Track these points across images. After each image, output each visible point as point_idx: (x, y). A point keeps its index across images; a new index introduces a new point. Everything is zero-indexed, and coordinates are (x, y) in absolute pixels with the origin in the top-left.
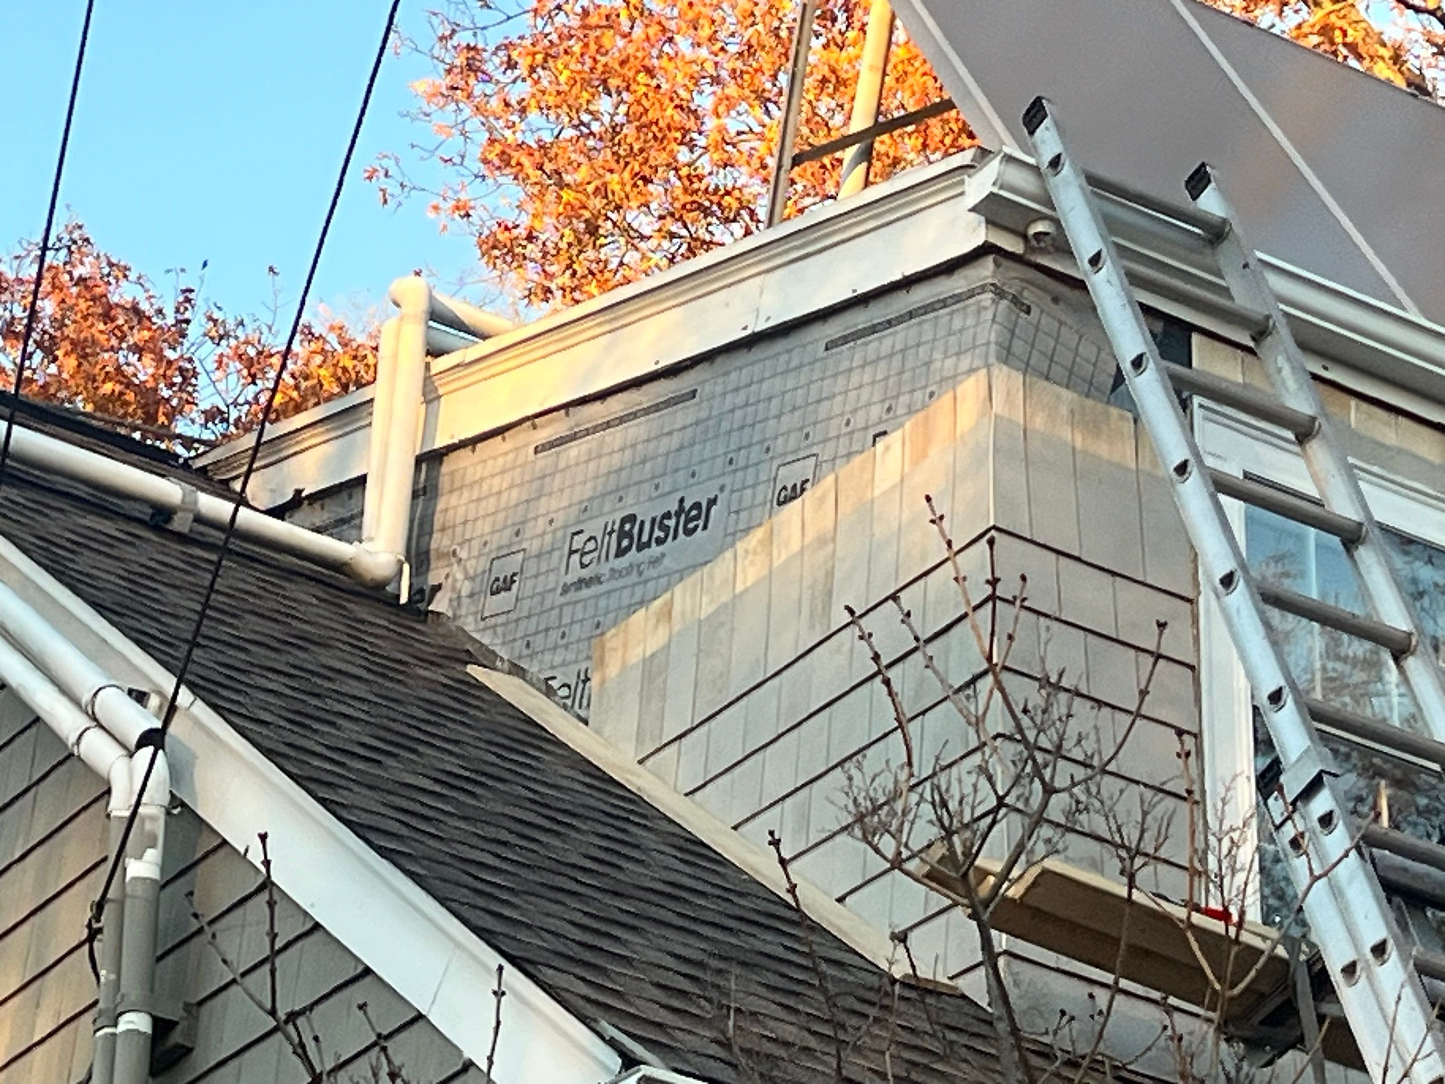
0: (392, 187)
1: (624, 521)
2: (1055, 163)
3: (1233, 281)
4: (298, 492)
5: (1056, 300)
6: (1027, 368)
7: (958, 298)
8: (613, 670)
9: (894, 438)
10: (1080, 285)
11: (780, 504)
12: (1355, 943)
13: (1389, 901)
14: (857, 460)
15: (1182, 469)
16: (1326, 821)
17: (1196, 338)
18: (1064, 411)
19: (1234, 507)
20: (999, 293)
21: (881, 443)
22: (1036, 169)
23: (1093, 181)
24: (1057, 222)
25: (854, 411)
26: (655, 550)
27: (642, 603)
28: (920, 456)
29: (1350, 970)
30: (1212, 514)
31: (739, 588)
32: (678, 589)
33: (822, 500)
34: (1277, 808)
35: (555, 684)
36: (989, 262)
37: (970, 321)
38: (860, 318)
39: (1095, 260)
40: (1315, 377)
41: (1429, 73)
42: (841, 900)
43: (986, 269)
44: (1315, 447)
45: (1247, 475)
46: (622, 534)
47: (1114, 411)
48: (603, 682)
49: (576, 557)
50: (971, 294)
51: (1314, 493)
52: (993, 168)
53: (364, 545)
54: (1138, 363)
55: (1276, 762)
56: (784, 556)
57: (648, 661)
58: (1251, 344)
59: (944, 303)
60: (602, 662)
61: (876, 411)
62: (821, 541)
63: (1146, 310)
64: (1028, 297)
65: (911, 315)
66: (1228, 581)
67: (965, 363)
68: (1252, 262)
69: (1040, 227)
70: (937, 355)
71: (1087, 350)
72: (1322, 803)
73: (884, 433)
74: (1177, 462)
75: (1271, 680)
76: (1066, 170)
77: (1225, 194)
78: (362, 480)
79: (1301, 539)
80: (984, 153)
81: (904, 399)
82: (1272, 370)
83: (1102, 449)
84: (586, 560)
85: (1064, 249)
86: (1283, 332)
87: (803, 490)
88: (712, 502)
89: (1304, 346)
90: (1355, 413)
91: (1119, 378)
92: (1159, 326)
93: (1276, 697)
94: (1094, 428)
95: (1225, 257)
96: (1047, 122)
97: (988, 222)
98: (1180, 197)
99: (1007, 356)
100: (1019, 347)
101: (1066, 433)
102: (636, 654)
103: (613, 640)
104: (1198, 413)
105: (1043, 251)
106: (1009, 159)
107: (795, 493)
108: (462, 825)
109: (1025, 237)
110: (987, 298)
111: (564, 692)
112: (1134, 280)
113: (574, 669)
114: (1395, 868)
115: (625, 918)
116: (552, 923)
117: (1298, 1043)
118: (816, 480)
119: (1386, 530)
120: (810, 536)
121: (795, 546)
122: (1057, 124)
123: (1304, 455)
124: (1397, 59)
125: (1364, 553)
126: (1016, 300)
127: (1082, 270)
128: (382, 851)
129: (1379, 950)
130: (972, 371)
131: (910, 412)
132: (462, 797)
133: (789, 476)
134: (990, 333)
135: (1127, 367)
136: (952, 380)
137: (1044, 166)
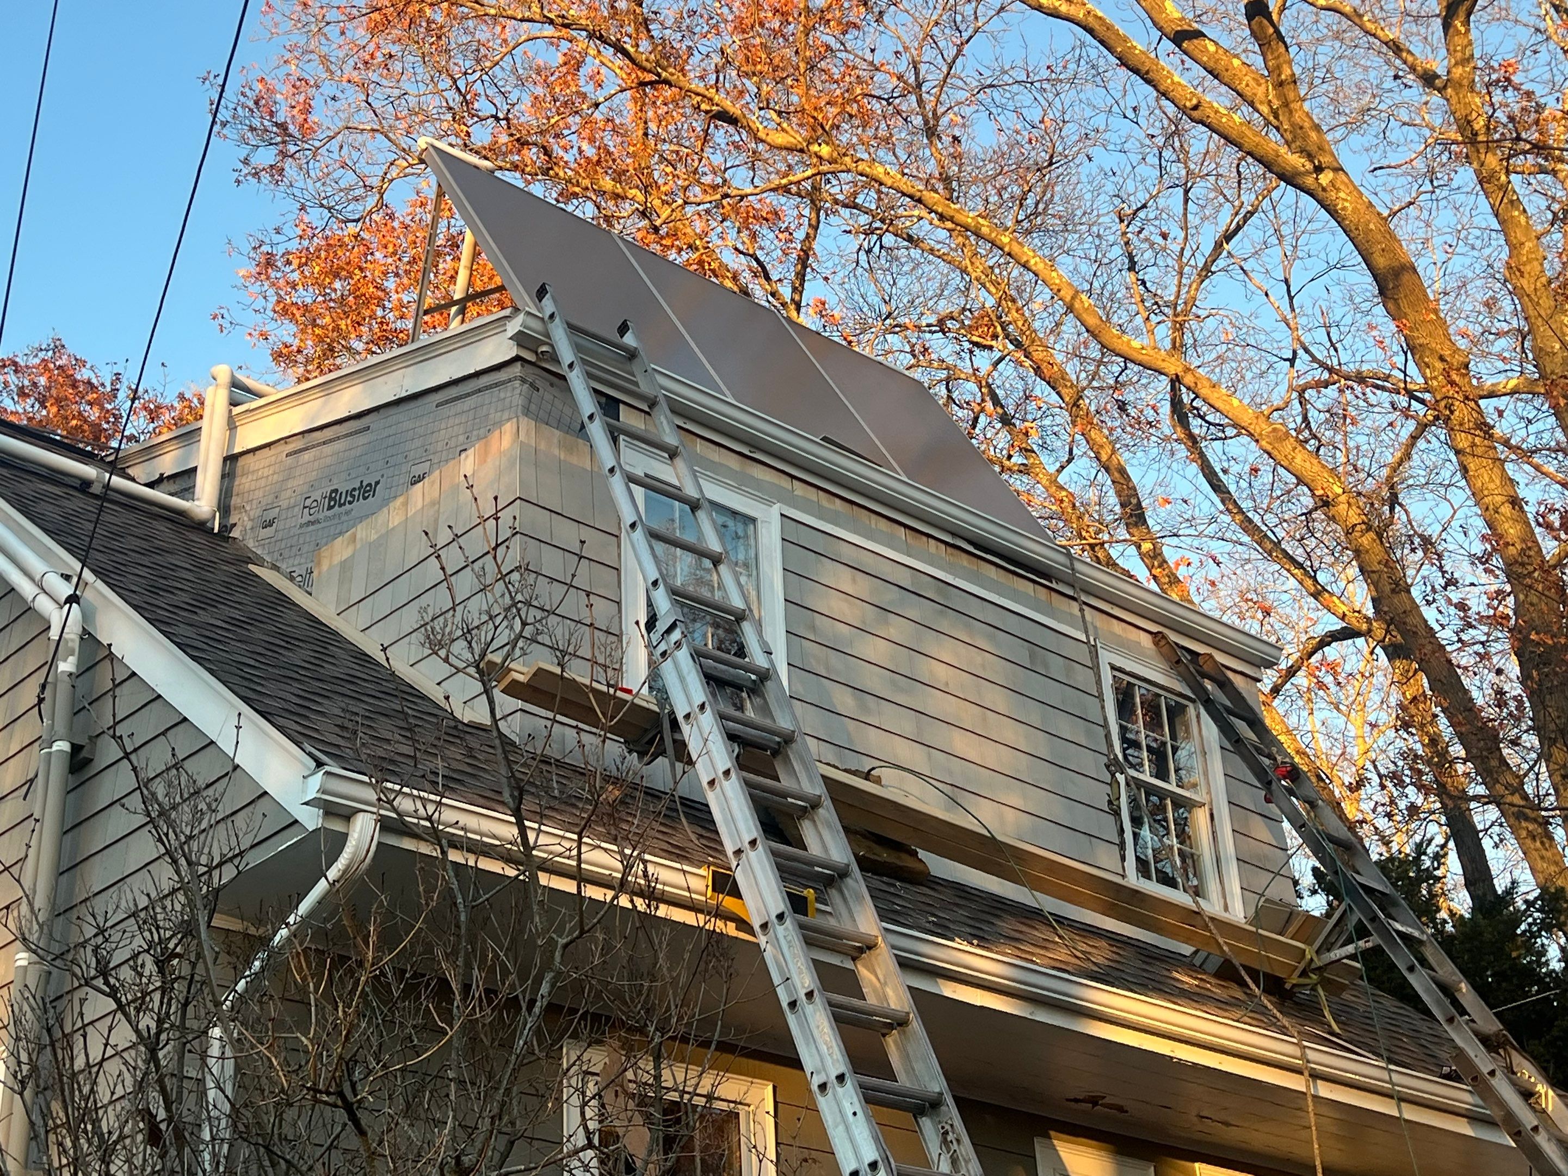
0: (226, 324)
1: (332, 491)
2: (552, 316)
3: (640, 379)
4: (162, 475)
5: (552, 385)
6: (537, 419)
7: (503, 383)
8: (325, 567)
9: (470, 452)
10: (563, 378)
11: (412, 484)
12: (691, 705)
13: (708, 683)
14: (451, 463)
15: (612, 470)
16: (678, 645)
17: (621, 406)
18: (556, 441)
19: (639, 491)
20: (523, 381)
21: (463, 455)
22: (542, 319)
23: (570, 326)
24: (552, 346)
25: (450, 439)
26: (348, 506)
27: (341, 533)
28: (483, 461)
29: (687, 716)
30: (626, 493)
31: (391, 526)
32: (359, 527)
33: (433, 482)
34: (655, 637)
35: (294, 575)
36: (519, 364)
37: (509, 394)
38: (453, 392)
39: (571, 366)
40: (679, 427)
41: (750, 286)
42: (439, 684)
43: (517, 369)
44: (679, 461)
45: (646, 475)
46: (331, 499)
47: (580, 441)
48: (320, 573)
49: (306, 510)
50: (510, 380)
51: (677, 483)
52: (521, 318)
53: (196, 503)
54: (591, 417)
55: (655, 615)
56: (413, 511)
57: (343, 564)
58: (647, 409)
59: (496, 385)
60: (319, 564)
61: (462, 438)
62: (433, 503)
63: (595, 391)
64: (538, 383)
65: (480, 391)
66: (633, 526)
67: (506, 416)
68: (649, 370)
69: (544, 348)
70: (492, 411)
71: (568, 411)
72: (676, 635)
73: (465, 450)
74: (610, 466)
75: (653, 574)
76: (557, 320)
77: (637, 336)
78: (195, 469)
79: (672, 507)
80: (517, 310)
81: (475, 433)
82: (657, 422)
83: (574, 460)
84: (312, 511)
85: (555, 359)
86: (663, 404)
87: (424, 478)
88: (377, 483)
89: (673, 411)
90: (699, 446)
91: (583, 426)
92: (603, 400)
93: (655, 583)
94: (570, 450)
95: (636, 367)
96: (548, 296)
97: (518, 345)
98: (615, 337)
99: (527, 412)
100: (533, 407)
101: (556, 452)
102: (337, 560)
103: (325, 552)
104: (622, 444)
105: (546, 361)
106: (529, 313)
107: (420, 479)
108: (239, 644)
109: (536, 353)
110: (517, 383)
111: (299, 579)
112: (590, 376)
113: (304, 567)
114: (710, 668)
115: (323, 692)
116: (282, 694)
117: (663, 753)
118: (430, 472)
119: (711, 502)
120: (427, 500)
121: (420, 505)
122: (553, 297)
123: (672, 465)
124: (735, 278)
125: (701, 514)
126: (531, 385)
127: (564, 370)
128: (194, 658)
129: (702, 707)
130: (509, 419)
131: (478, 439)
132: (239, 631)
133: (417, 471)
134: (518, 400)
135: (586, 420)
136: (499, 424)
137: (546, 318)
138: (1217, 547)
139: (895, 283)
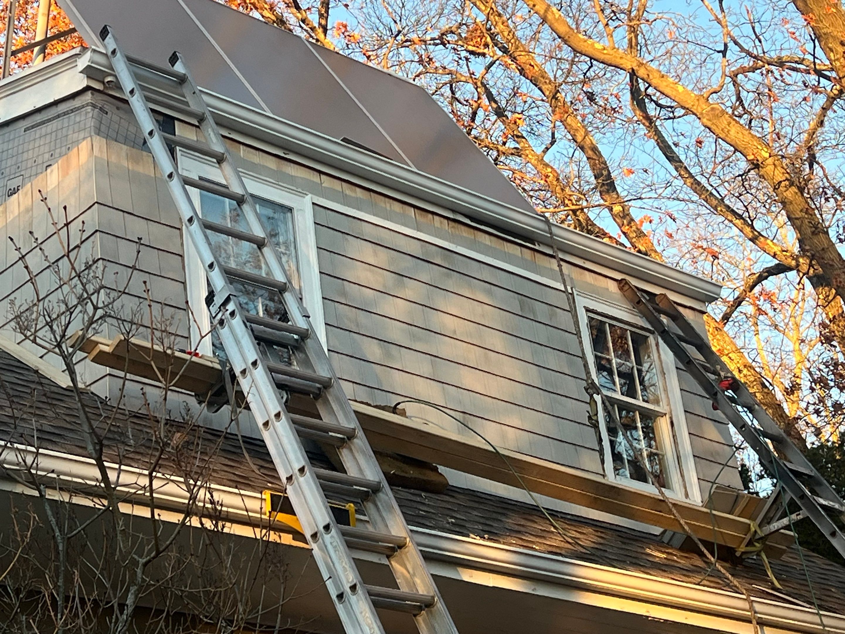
2: (114, 52)
3: (189, 99)
5: (118, 108)
6: (107, 137)
7: (78, 109)
9: (55, 167)
10: (126, 102)
11: (9, 196)
12: (245, 362)
13: (259, 344)
14: (40, 176)
15: (170, 176)
16: (232, 314)
17: (176, 122)
18: (124, 154)
19: (194, 192)
20: (94, 106)
21: (49, 170)
22: (106, 55)
23: (130, 60)
24: (116, 76)
25: (37, 157)
28: (66, 173)
29: (244, 372)
30: (183, 194)
33: (26, 194)
34: (214, 309)
36: (89, 93)
37: (83, 118)
38: (38, 118)
39: (132, 92)
40: (223, 136)
41: (285, 15)
42: (41, 357)
43: (88, 97)
44: (225, 165)
45: (201, 178)
47: (145, 153)
50: (83, 107)
51: (224, 182)
52: (88, 55)
54: (151, 133)
55: (213, 291)
56: (12, 217)
58: (197, 124)
59: (72, 111)
61: (47, 156)
62: (27, 210)
63: (153, 110)
64: (107, 108)
65: (59, 116)
66: (190, 220)
67: (82, 135)
68: (197, 92)
69: (109, 79)
70: (70, 132)
71: (132, 129)
72: (231, 307)
73: (50, 165)
74: (168, 173)
75: (209, 259)
76: (118, 55)
77: (185, 65)
79: (224, 202)
80: (84, 49)
81: (58, 151)
82: (206, 134)
83: (140, 169)
85: (119, 87)
86: (210, 120)
87: (18, 190)
89: (217, 124)
90: (242, 151)
91: (145, 141)
92: (161, 118)
93: (211, 266)
94: (136, 160)
95: (186, 90)
96: (110, 35)
97: (88, 77)
98: (167, 66)
99: (98, 132)
100: (103, 128)
101: (125, 163)
104: (179, 153)
105: (111, 89)
106: (94, 51)
107: (14, 192)
109: (103, 83)
110: (89, 108)
112: (148, 99)
114: (260, 332)
117: (227, 402)
118: (23, 185)
119: (253, 197)
120: (22, 209)
121: (16, 213)
122: (113, 36)
123: (220, 168)
124: (272, 9)
125: (246, 208)
126: (101, 109)
127: (127, 96)
129: (254, 364)
130: (84, 139)
131: (60, 156)
133: (12, 184)
134: (91, 123)
135: (146, 135)
136: (77, 142)
137: (109, 54)
138: (674, 207)
139: (403, 6)
